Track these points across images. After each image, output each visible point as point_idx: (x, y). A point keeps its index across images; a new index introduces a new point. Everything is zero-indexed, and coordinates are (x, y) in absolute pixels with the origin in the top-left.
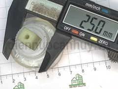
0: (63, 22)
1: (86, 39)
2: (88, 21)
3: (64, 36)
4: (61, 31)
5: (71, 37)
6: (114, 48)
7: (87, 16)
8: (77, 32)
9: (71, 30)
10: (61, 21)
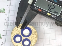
0: (34, 5)
3: (34, 12)
4: (33, 9)
6: (58, 19)
8: (41, 10)
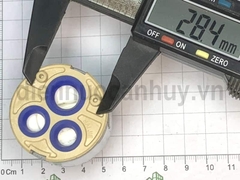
0: (146, 21)
1: (189, 55)
2: (192, 21)
4: (141, 37)
5: (159, 50)
7: (191, 11)
8: (171, 41)
9: (159, 37)
10: (141, 19)
